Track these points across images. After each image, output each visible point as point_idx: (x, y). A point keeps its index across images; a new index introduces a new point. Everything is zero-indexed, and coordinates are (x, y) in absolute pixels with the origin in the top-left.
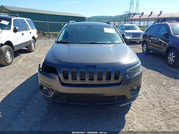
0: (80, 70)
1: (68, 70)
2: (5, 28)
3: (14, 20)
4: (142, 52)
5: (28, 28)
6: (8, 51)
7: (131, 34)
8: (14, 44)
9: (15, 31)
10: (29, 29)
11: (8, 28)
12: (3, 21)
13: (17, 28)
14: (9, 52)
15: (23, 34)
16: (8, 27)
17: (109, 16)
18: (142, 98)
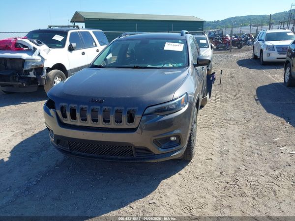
0: (81, 106)
1: (67, 105)
2: (58, 45)
3: (72, 34)
4: (282, 81)
5: (94, 43)
6: (57, 78)
7: (275, 49)
8: (68, 68)
9: (71, 49)
10: (96, 45)
11: (61, 46)
12: (56, 35)
13: (74, 45)
14: (60, 79)
15: (83, 54)
16: (62, 44)
17: (260, 16)
18: (211, 159)
